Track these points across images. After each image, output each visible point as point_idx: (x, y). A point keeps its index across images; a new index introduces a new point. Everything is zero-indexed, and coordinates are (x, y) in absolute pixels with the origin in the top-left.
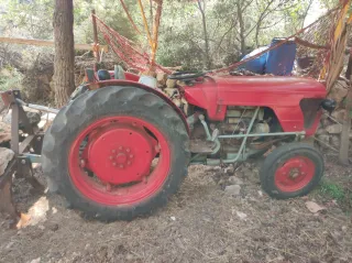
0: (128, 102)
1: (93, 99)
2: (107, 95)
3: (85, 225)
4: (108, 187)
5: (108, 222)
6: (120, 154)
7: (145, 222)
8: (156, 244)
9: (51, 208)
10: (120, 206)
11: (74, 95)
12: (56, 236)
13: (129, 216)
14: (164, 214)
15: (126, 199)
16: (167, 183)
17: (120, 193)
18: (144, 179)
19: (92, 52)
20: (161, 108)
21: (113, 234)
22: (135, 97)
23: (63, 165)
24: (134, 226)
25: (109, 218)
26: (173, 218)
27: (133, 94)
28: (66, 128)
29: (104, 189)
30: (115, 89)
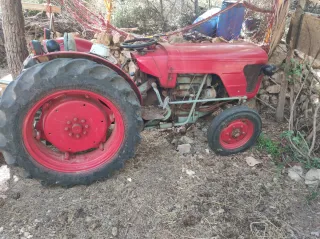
0: (78, 75)
1: (42, 73)
4: (66, 156)
6: (75, 125)
8: (114, 205)
9: (12, 175)
10: (78, 173)
12: (19, 204)
14: (122, 176)
15: (84, 165)
16: (122, 150)
17: (78, 160)
18: (101, 147)
19: (45, 12)
20: (112, 80)
21: (73, 198)
22: (85, 71)
24: (92, 190)
26: (130, 180)
27: (82, 68)
28: (15, 104)
29: (62, 157)
30: (64, 62)
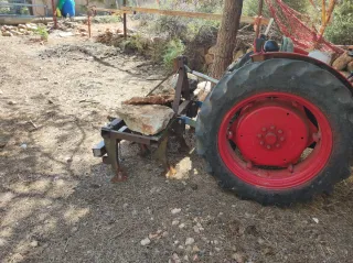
0: (297, 78)
2: (273, 67)
3: (220, 194)
4: (249, 165)
5: (243, 199)
6: (270, 134)
7: (281, 213)
8: (292, 240)
9: (193, 168)
10: (258, 187)
11: (231, 66)
12: (194, 194)
13: (265, 200)
14: (305, 211)
16: (319, 179)
17: (260, 174)
18: (290, 168)
19: (252, 25)
20: (336, 90)
22: (306, 73)
23: (214, 132)
24: (269, 212)
25: (244, 194)
26: (316, 220)
27: (304, 70)
28: (224, 97)
29: (244, 165)
30: (284, 62)
